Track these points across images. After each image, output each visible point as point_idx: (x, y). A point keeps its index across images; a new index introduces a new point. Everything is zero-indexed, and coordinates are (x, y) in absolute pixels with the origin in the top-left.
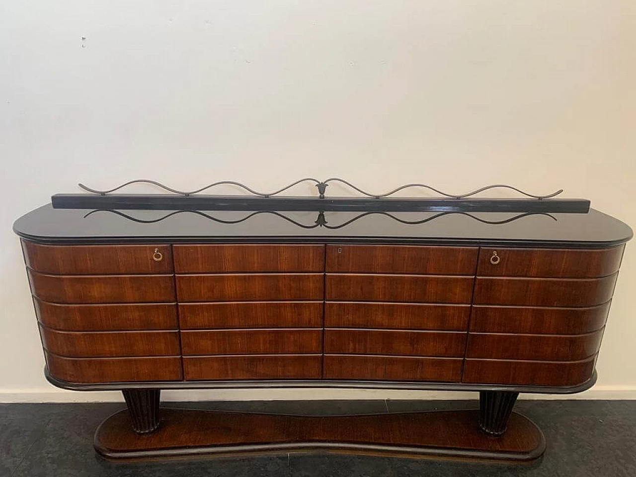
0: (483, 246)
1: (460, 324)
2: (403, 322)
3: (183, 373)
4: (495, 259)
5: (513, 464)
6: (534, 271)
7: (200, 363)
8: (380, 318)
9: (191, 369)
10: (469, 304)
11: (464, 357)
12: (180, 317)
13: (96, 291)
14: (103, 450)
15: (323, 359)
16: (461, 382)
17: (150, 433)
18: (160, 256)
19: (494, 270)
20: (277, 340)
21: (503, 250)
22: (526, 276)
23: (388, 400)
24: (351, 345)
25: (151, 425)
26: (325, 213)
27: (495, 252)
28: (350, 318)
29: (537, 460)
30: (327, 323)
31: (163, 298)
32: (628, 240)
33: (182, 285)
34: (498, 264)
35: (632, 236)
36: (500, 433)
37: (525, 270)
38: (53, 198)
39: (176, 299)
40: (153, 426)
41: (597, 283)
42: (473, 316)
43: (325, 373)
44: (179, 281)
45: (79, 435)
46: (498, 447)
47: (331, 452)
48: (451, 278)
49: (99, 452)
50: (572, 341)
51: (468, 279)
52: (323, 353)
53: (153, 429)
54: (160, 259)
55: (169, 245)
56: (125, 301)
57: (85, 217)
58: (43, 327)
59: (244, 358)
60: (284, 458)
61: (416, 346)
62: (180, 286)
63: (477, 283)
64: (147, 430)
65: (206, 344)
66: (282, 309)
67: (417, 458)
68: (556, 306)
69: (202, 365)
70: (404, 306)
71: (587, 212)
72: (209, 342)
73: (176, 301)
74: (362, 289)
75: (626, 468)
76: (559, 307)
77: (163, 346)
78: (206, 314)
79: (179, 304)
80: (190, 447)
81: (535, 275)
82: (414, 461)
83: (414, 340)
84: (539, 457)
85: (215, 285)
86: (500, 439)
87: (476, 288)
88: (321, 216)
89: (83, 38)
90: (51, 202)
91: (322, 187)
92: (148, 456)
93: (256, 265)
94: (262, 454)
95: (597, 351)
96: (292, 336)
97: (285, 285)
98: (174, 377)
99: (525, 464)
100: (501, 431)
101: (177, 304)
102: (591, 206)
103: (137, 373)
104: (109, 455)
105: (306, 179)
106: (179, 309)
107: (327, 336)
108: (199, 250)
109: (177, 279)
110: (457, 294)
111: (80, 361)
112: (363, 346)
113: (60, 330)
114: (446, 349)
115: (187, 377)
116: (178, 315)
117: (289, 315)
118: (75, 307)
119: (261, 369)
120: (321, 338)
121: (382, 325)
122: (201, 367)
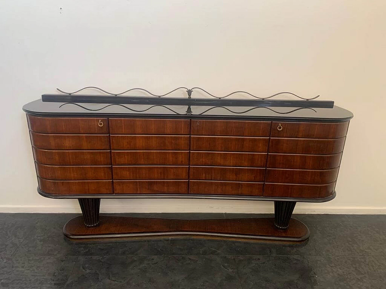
0: (273, 121)
1: (262, 163)
2: (232, 163)
3: (113, 189)
4: (280, 128)
5: (291, 243)
6: (300, 135)
7: (123, 184)
8: (219, 160)
9: (118, 188)
10: (267, 153)
11: (264, 182)
12: (112, 158)
13: (68, 143)
14: (68, 235)
15: (189, 183)
16: (263, 195)
17: (94, 226)
18: (102, 125)
19: (279, 134)
20: (165, 172)
21: (284, 123)
22: (297, 138)
23: (225, 214)
24: (204, 175)
25: (95, 222)
26: (191, 107)
27: (280, 124)
28: (204, 160)
29: (305, 241)
30: (191, 163)
31: (103, 148)
32: (352, 118)
33: (113, 140)
34: (281, 131)
35: (353, 117)
36: (285, 228)
37: (296, 134)
38: (43, 96)
39: (110, 148)
40: (96, 223)
41: (334, 142)
42: (269, 159)
43: (188, 191)
44: (112, 138)
45: (55, 228)
46: (284, 235)
47: (193, 237)
48: (257, 138)
49: (66, 236)
50: (321, 173)
51: (266, 139)
52: (189, 179)
53: (95, 225)
54: (102, 126)
55: (107, 118)
56: (83, 149)
57: (60, 107)
58: (37, 164)
59: (147, 182)
60: (168, 240)
61: (238, 176)
62: (112, 142)
63: (270, 140)
64: (92, 225)
65: (126, 174)
66: (167, 155)
67: (240, 240)
68: (312, 154)
70: (232, 153)
71: (332, 108)
72: (128, 173)
73: (110, 149)
74: (210, 144)
75: (353, 246)
76: (314, 154)
77: (103, 174)
78: (126, 157)
79: (112, 151)
80: (116, 234)
81: (301, 137)
82: (238, 242)
83: (237, 172)
84: (306, 240)
85: (131, 141)
86: (285, 231)
87: (270, 144)
88: (189, 109)
89: (61, 8)
90: (41, 98)
91: (190, 92)
92: (93, 238)
93: (153, 130)
94: (156, 238)
95: (336, 180)
97: (169, 142)
98: (108, 192)
99: (298, 243)
100: (286, 227)
101: (111, 151)
102: (334, 105)
103: (88, 189)
104: (72, 237)
105: (181, 88)
106: (112, 154)
107: (191, 170)
108: (123, 121)
109: (111, 137)
110: (260, 147)
111: (58, 182)
112: (210, 176)
113: (47, 165)
114: (254, 178)
115: (116, 192)
116: (111, 158)
117: (171, 158)
118: (55, 152)
119: (155, 188)
120: (188, 171)
121: (221, 164)
122: (123, 186)
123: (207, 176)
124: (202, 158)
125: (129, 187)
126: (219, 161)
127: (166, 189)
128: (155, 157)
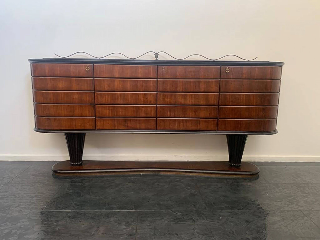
0: (222, 65)
1: (215, 102)
2: (191, 102)
3: (96, 125)
4: (227, 71)
6: (244, 76)
7: (103, 121)
9: (99, 124)
10: (218, 92)
11: (218, 118)
13: (61, 85)
15: (157, 120)
16: (217, 130)
17: (78, 164)
18: (88, 69)
19: (227, 76)
20: (137, 111)
21: (231, 67)
22: (241, 79)
24: (169, 113)
25: (79, 161)
28: (168, 100)
30: (158, 103)
31: (89, 89)
34: (229, 73)
37: (241, 76)
42: (220, 98)
43: (157, 127)
48: (210, 81)
49: (55, 171)
50: (264, 109)
51: (217, 81)
52: (157, 117)
55: (92, 64)
56: (73, 90)
60: (139, 175)
61: (196, 113)
62: (96, 84)
63: (221, 82)
65: (106, 111)
66: (139, 96)
69: (104, 122)
70: (191, 94)
72: (108, 111)
73: (94, 90)
76: (256, 93)
77: (87, 112)
78: (106, 97)
81: (245, 78)
83: (196, 110)
84: (256, 174)
85: (111, 83)
86: (239, 168)
87: (221, 85)
92: (77, 173)
93: (128, 75)
96: (143, 109)
97: (140, 84)
98: (91, 128)
99: (250, 177)
101: (94, 92)
103: (75, 125)
104: (59, 172)
105: (150, 52)
106: (95, 94)
107: (158, 109)
108: (105, 67)
109: (95, 80)
110: (213, 88)
111: (51, 119)
112: (174, 113)
113: (43, 104)
114: (210, 114)
115: (97, 128)
116: (95, 98)
117: (142, 98)
118: (51, 92)
119: (129, 124)
120: (156, 110)
121: (182, 103)
122: (103, 123)
123: (171, 113)
124: (167, 98)
125: (108, 124)
126: (180, 100)
127: (138, 126)
128: (129, 98)
